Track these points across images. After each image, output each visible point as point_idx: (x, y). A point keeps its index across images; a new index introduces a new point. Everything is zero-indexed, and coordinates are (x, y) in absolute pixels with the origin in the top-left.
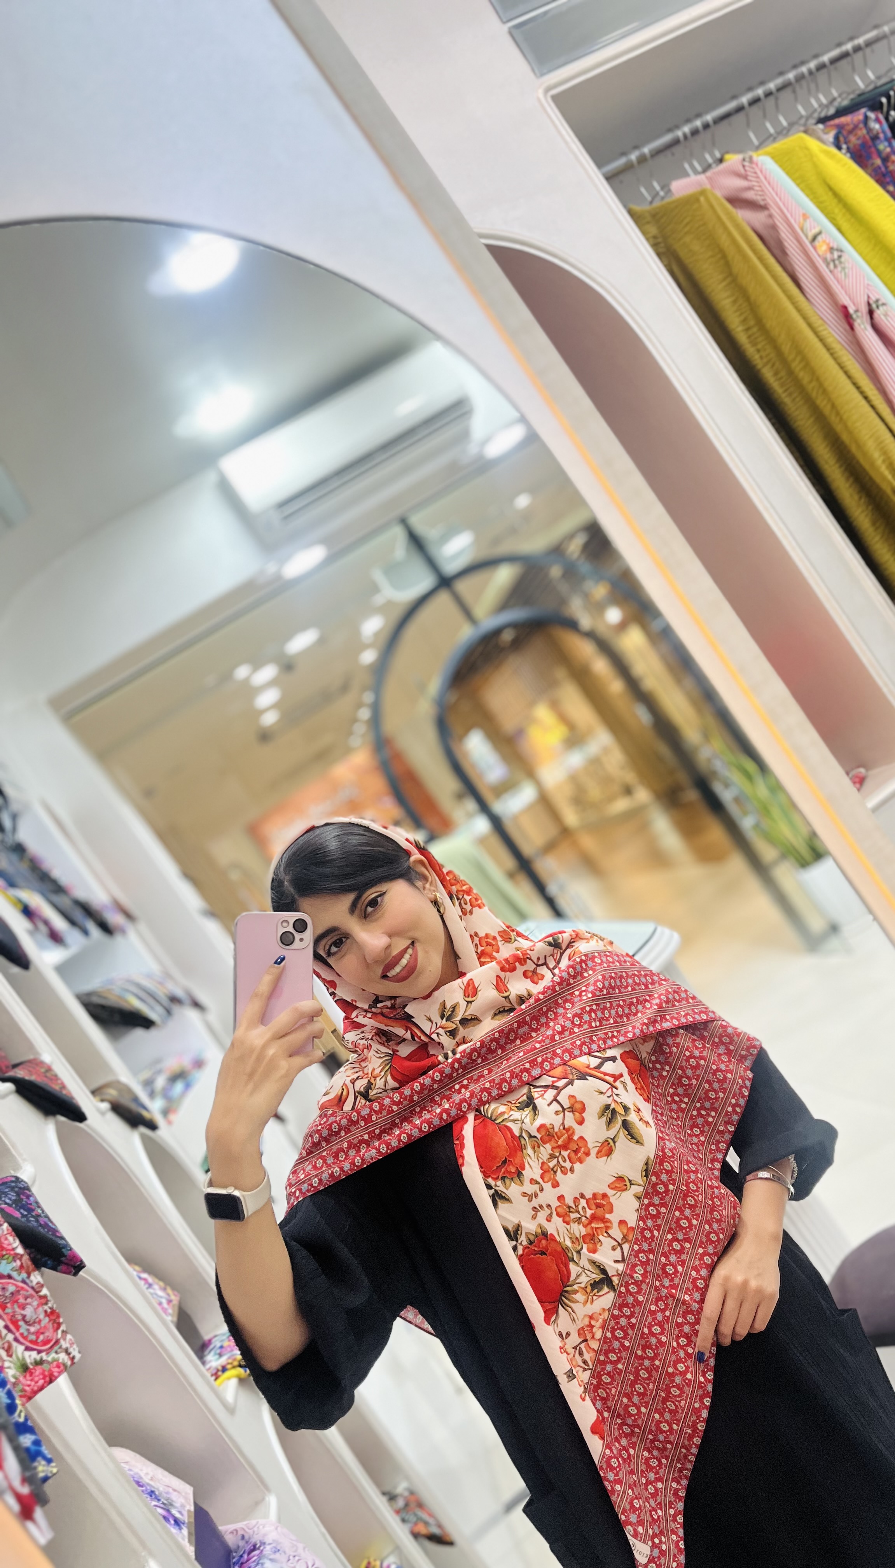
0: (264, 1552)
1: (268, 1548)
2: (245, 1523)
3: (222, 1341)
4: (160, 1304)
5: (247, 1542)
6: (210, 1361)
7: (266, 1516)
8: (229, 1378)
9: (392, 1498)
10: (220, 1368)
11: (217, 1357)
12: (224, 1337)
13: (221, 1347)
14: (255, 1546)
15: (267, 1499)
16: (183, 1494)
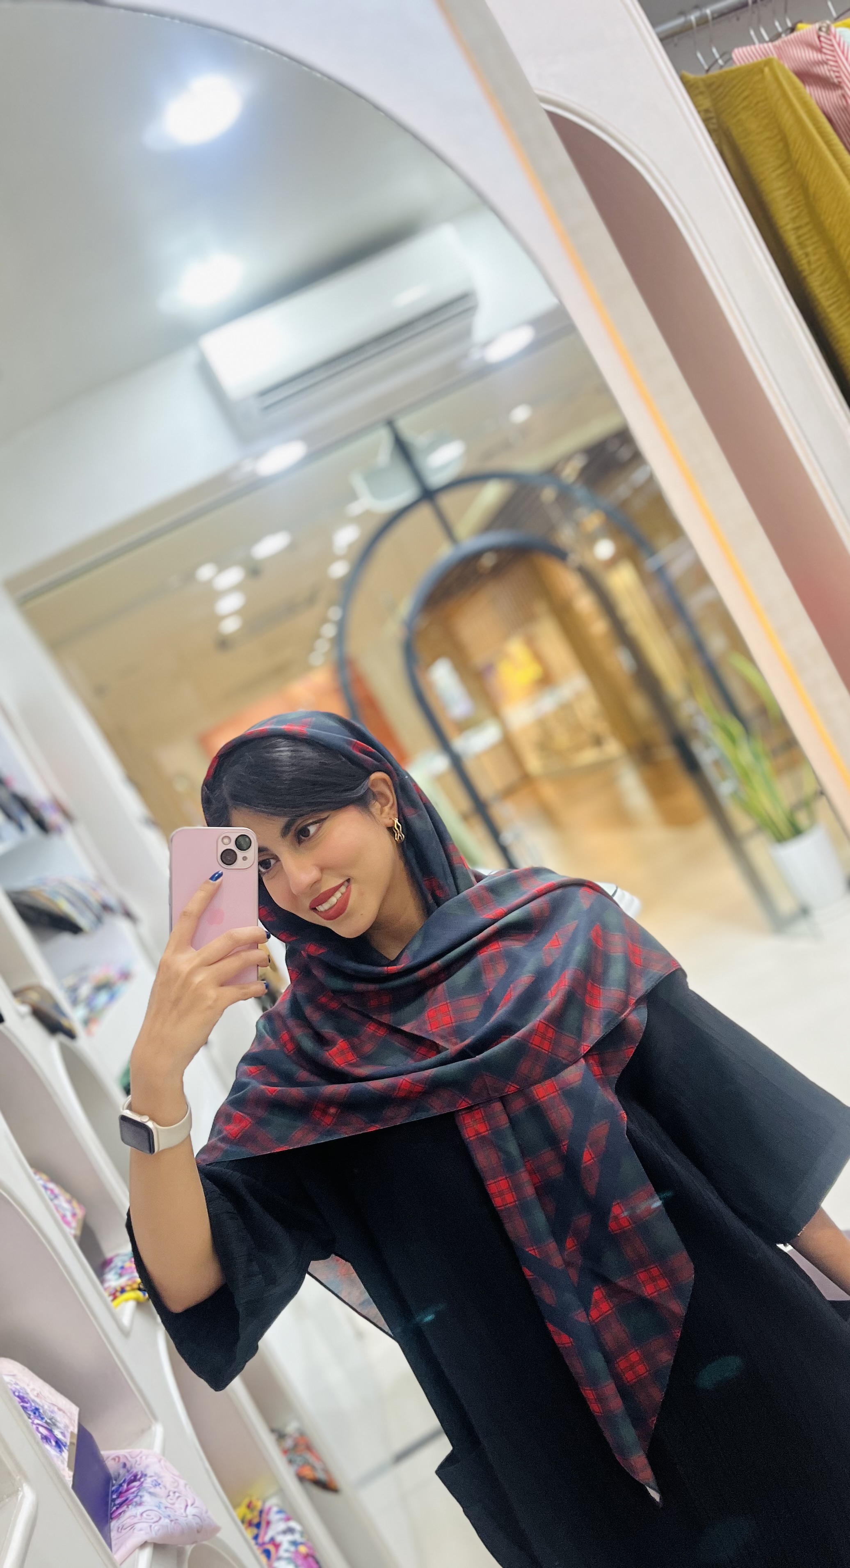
0: (144, 1485)
1: (149, 1480)
2: (128, 1450)
3: (124, 1262)
4: (64, 1217)
5: (128, 1471)
6: (109, 1280)
7: (150, 1446)
8: (127, 1300)
9: (280, 1436)
10: (119, 1289)
11: (116, 1277)
12: (126, 1258)
13: (122, 1268)
14: (135, 1476)
15: (153, 1428)
16: (69, 1414)
